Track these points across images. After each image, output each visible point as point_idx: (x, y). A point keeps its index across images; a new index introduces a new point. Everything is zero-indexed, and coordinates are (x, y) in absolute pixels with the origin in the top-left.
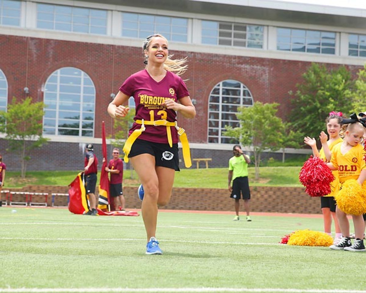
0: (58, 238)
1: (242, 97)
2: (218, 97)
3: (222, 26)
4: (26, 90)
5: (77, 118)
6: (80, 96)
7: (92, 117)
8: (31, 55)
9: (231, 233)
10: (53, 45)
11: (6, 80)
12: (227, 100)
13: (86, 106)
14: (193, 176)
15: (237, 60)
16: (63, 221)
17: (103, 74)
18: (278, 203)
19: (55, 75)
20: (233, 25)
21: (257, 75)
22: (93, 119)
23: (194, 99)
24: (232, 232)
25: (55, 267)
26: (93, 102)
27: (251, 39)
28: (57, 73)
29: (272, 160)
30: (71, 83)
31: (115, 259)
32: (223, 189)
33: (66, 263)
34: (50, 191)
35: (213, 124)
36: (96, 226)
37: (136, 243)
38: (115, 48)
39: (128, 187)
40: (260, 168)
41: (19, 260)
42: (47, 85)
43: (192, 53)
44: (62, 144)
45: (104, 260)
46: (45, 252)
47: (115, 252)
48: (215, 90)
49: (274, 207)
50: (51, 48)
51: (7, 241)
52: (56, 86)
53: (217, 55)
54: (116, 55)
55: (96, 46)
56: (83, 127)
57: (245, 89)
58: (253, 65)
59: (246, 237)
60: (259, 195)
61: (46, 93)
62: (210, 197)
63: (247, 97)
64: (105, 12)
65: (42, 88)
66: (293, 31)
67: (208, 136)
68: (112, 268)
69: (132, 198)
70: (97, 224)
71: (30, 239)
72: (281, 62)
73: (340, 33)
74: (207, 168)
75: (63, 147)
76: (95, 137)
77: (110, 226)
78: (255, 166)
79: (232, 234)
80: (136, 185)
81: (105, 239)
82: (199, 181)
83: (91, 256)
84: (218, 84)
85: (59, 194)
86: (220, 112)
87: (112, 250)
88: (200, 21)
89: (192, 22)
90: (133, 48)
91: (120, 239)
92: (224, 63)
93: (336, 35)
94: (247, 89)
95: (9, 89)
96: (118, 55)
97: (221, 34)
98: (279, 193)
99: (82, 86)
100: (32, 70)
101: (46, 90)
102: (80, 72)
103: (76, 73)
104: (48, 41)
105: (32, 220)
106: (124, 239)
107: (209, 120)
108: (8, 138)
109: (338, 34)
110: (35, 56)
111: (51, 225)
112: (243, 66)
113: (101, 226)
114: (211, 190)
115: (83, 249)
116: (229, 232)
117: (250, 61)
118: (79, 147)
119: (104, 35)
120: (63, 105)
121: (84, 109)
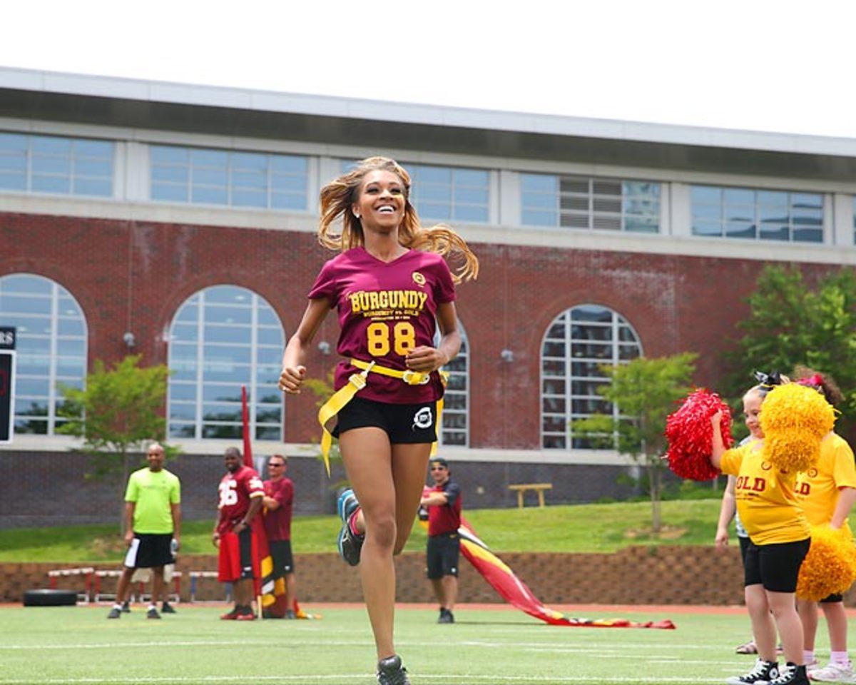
0: (207, 675)
1: (615, 343)
2: (563, 345)
3: (567, 184)
4: (129, 338)
6: (249, 350)
7: (279, 397)
8: (138, 260)
9: (601, 656)
10: (188, 238)
11: (82, 318)
12: (581, 351)
13: (262, 371)
14: (511, 526)
15: (603, 260)
16: (216, 636)
18: (706, 584)
19: (194, 303)
20: (591, 182)
21: (648, 292)
23: (508, 349)
24: (604, 654)
27: (634, 213)
28: (197, 300)
29: (689, 485)
30: (230, 320)
32: (579, 555)
34: (187, 568)
35: (553, 405)
36: (294, 647)
40: (663, 503)
42: (176, 326)
43: (500, 246)
44: (212, 459)
48: (555, 328)
49: (697, 592)
50: (184, 244)
52: (196, 328)
53: (556, 251)
55: (284, 235)
56: (259, 419)
57: (622, 325)
58: (640, 271)
59: (635, 664)
60: (662, 567)
61: (174, 346)
62: (551, 573)
63: (627, 343)
64: (302, 161)
65: (165, 333)
66: (728, 192)
67: (543, 433)
70: (295, 642)
71: (143, 679)
72: (702, 262)
73: (833, 194)
74: (542, 507)
77: (325, 645)
78: (650, 500)
79: (603, 658)
81: (314, 677)
82: (525, 535)
84: (560, 316)
85: (206, 574)
86: (568, 378)
88: (516, 175)
89: (499, 177)
92: (573, 266)
93: (823, 201)
94: (626, 324)
95: (90, 338)
97: (565, 203)
98: (707, 561)
99: (254, 326)
100: (140, 294)
101: (172, 337)
102: (250, 296)
104: (176, 228)
106: (358, 676)
107: (543, 396)
108: (91, 447)
109: (828, 198)
110: (147, 262)
111: (189, 646)
112: (616, 273)
113: (304, 646)
114: (553, 556)
116: (598, 653)
117: (630, 262)
119: (300, 212)
120: (213, 369)
121: (260, 378)
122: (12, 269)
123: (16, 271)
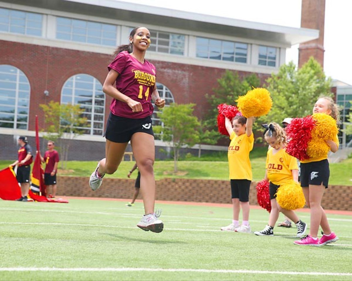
5: (13, 112)
6: (15, 92)
7: (27, 112)
13: (20, 101)
15: (161, 65)
17: (37, 73)
18: (193, 194)
20: (158, 33)
21: (178, 78)
26: (28, 98)
27: (174, 47)
29: (189, 155)
30: (7, 79)
31: (44, 241)
37: (64, 227)
38: (49, 49)
45: (34, 242)
47: (44, 235)
49: (190, 197)
54: (50, 56)
55: (32, 46)
56: (18, 120)
58: (175, 70)
60: (177, 186)
63: (169, 98)
66: (211, 41)
68: (41, 249)
72: (200, 68)
74: (131, 161)
76: (29, 130)
77: (40, 212)
80: (65, 175)
83: (21, 239)
87: (42, 233)
88: (128, 28)
89: (121, 29)
91: (49, 224)
94: (168, 91)
96: (52, 55)
99: (18, 82)
102: (16, 69)
103: (12, 70)
112: (166, 70)
115: (14, 232)
117: (172, 66)
118: (13, 139)
121: (19, 104)
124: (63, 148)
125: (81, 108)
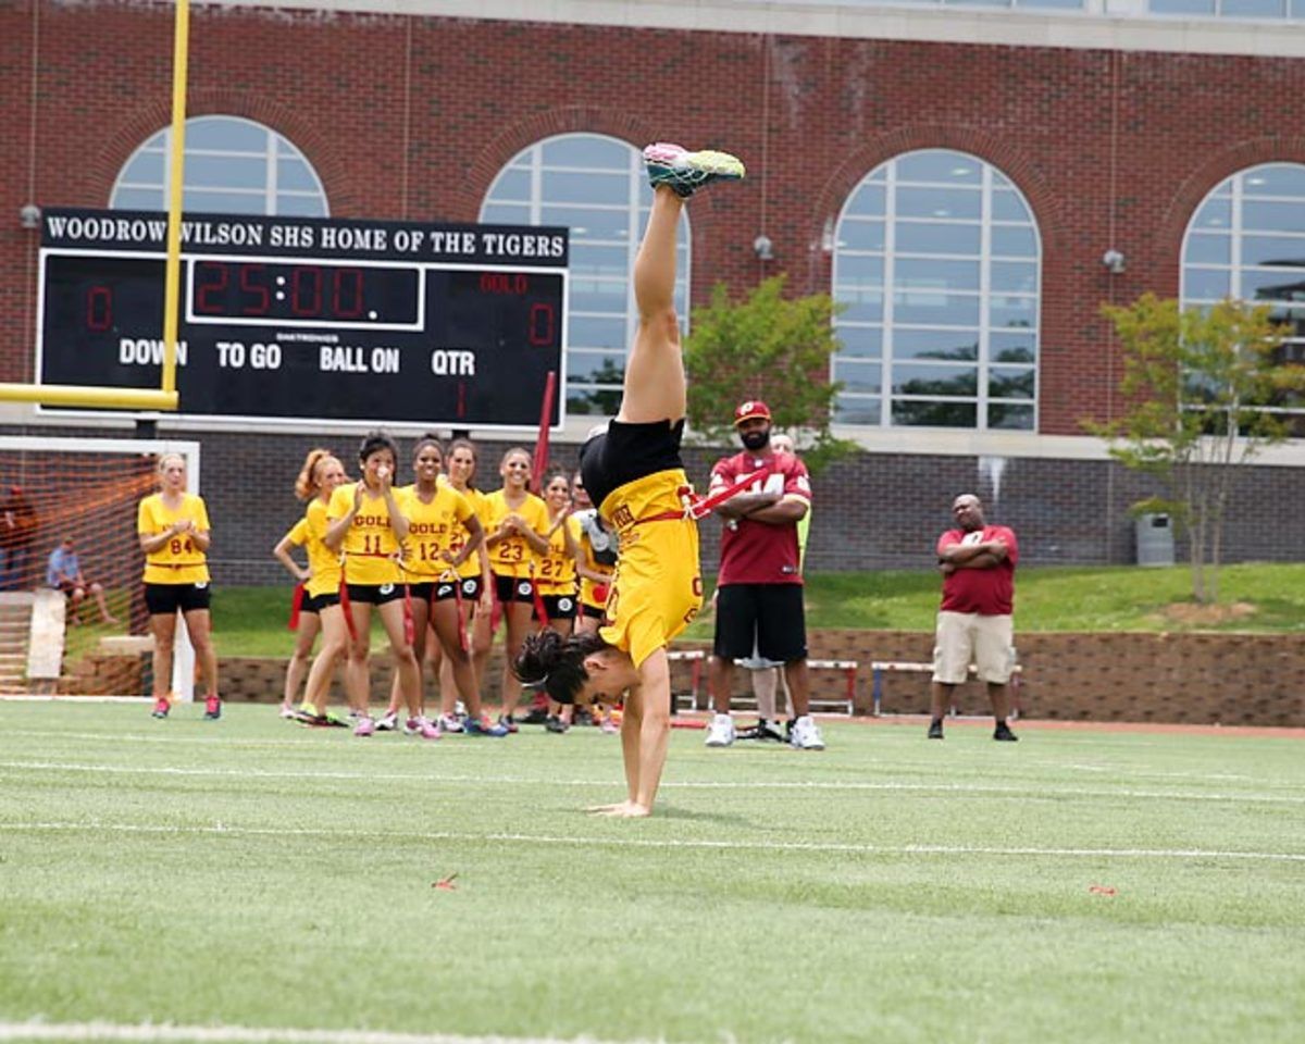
4: (763, 246)
5: (969, 354)
6: (978, 265)
7: (1030, 350)
8: (778, 105)
10: (867, 63)
13: (1000, 304)
17: (1070, 173)
19: (879, 182)
22: (1032, 360)
25: (904, 964)
26: (1033, 290)
28: (883, 176)
30: (941, 212)
31: (1150, 933)
33: (948, 949)
34: (866, 653)
37: (1233, 869)
38: (1120, 64)
39: (1186, 637)
41: (762, 933)
42: (845, 221)
44: (910, 460)
45: (1104, 939)
46: (862, 899)
47: (1147, 906)
50: (861, 75)
51: (709, 851)
52: (881, 228)
54: (1124, 92)
55: (1043, 55)
56: (994, 390)
61: (840, 256)
65: (827, 237)
68: (1141, 969)
69: (1202, 681)
70: (1064, 790)
75: (916, 475)
76: (1044, 431)
80: (1214, 628)
83: (1048, 921)
85: (900, 666)
87: (1133, 896)
90: (1195, 61)
91: (1162, 852)
95: (694, 244)
96: (1132, 89)
99: (986, 223)
100: (782, 166)
101: (839, 244)
102: (981, 166)
103: (961, 172)
104: (847, 45)
105: (801, 769)
110: (795, 108)
111: (874, 790)
113: (1080, 796)
115: (1014, 890)
118: (977, 471)
119: (1073, 13)
120: (912, 301)
121: (995, 317)
122: (561, 124)
123: (569, 130)
124: (1196, 508)
125: (1276, 322)
